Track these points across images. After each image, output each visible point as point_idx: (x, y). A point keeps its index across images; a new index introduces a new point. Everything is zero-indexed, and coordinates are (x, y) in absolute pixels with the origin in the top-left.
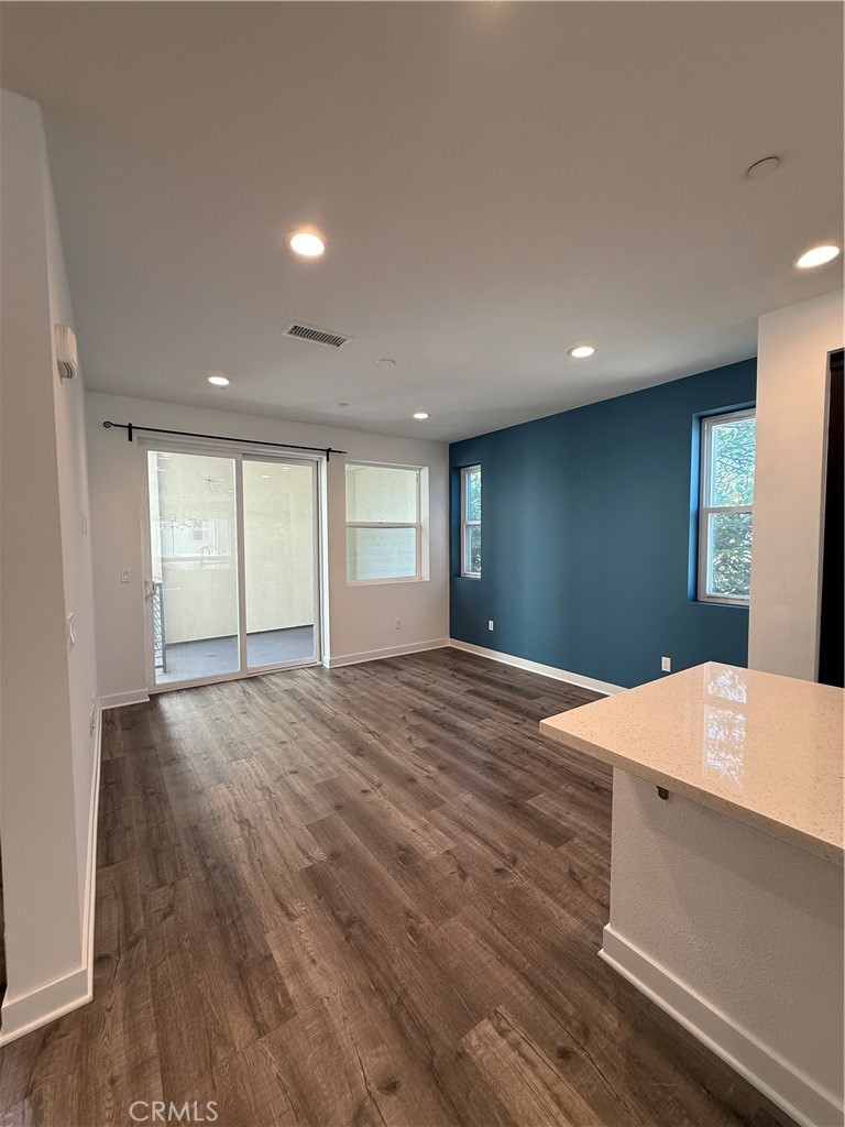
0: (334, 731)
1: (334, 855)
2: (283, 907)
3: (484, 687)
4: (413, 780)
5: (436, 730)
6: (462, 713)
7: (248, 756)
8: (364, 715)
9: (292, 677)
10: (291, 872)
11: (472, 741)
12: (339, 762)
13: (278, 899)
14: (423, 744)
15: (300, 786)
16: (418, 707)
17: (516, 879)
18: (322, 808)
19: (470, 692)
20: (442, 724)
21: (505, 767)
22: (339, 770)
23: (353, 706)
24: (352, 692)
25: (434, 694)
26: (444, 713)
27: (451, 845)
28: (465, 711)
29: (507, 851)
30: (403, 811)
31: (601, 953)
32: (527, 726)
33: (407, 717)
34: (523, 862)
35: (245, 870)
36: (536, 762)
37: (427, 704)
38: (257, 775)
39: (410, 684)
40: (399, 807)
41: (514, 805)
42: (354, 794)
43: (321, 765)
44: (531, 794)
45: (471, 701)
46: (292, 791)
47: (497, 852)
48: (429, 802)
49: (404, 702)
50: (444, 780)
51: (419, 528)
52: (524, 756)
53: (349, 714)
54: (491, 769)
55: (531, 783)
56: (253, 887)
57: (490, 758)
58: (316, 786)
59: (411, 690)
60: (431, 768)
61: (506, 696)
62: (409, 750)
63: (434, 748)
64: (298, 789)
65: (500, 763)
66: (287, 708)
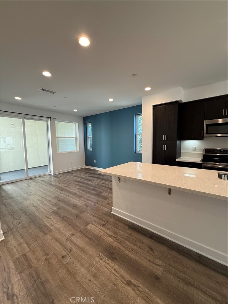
0: (56, 187)
1: (59, 208)
2: (48, 218)
3: (93, 175)
4: (76, 194)
5: (82, 184)
6: (88, 181)
7: (33, 195)
8: (64, 183)
9: (42, 178)
10: (49, 212)
11: (90, 185)
12: (58, 193)
13: (46, 217)
14: (78, 187)
15: (48, 198)
16: (77, 181)
17: (98, 205)
18: (54, 201)
19: (90, 176)
20: (83, 183)
21: (97, 189)
22: (58, 194)
23: (60, 182)
24: (60, 179)
25: (81, 178)
26: (84, 181)
27: (85, 203)
28: (88, 180)
29: (96, 202)
30: (74, 199)
31: (112, 212)
32: (102, 181)
33: (75, 183)
34: (99, 203)
35: (37, 214)
36: (103, 187)
37: (80, 180)
38: (37, 198)
39: (75, 176)
40: (73, 198)
41: (98, 195)
42: (62, 198)
43: (53, 194)
44: (102, 192)
45: (90, 178)
46: (47, 199)
47: (94, 202)
48: (80, 197)
49: (74, 180)
50: (83, 193)
51: (76, 138)
52: (101, 187)
53: (60, 184)
54: (94, 190)
55: (102, 191)
56: (40, 216)
57: (94, 188)
58: (53, 198)
59: (75, 177)
60: (80, 191)
61: (98, 176)
62: (75, 189)
63: (81, 188)
64: (48, 199)
65: (96, 188)
66: (42, 184)
